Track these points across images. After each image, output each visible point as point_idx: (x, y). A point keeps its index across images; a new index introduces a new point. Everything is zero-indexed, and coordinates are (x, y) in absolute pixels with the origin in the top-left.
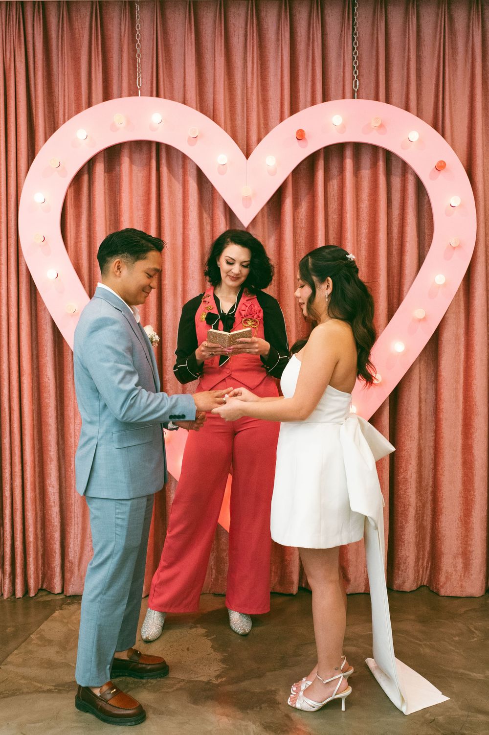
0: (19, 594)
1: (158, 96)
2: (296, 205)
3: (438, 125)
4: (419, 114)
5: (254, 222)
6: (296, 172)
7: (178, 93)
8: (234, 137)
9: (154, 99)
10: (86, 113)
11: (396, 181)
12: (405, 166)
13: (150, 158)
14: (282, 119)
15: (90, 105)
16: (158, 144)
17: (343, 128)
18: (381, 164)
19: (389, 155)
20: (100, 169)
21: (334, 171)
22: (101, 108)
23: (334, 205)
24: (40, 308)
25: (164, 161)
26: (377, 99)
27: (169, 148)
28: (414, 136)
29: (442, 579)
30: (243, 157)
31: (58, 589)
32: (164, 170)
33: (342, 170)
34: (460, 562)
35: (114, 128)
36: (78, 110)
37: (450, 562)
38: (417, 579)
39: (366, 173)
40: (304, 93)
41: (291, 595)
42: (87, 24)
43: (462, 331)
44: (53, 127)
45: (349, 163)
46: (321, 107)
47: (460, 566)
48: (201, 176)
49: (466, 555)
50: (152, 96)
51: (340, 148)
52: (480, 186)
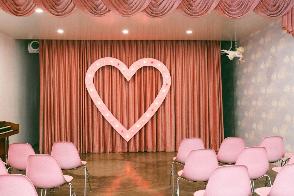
0: (84, 153)
1: (112, 57)
2: (138, 77)
3: (164, 63)
4: (161, 61)
5: (130, 81)
6: (138, 71)
7: (115, 56)
8: (126, 65)
9: (111, 58)
10: (98, 61)
11: (157, 72)
12: (158, 70)
13: (110, 68)
14: (135, 62)
15: (99, 59)
16: (112, 66)
17: (146, 63)
18: (154, 69)
19: (155, 68)
20: (100, 70)
21: (145, 70)
22: (101, 60)
23: (145, 77)
24: (89, 95)
25: (113, 69)
26: (153, 58)
27: (114, 67)
28: (159, 65)
29: (167, 148)
30: (128, 68)
31: (91, 152)
32: (113, 70)
33: (146, 70)
34: (170, 145)
35: (104, 63)
36: (96, 60)
37: (168, 145)
38: (162, 149)
39: (151, 71)
40: (139, 57)
41: (137, 152)
42: (98, 43)
43: (170, 101)
44: (91, 63)
45: (148, 69)
46: (142, 59)
47: (170, 146)
48: (120, 72)
49: (171, 143)
50: (110, 57)
51: (146, 67)
52: (172, 74)
